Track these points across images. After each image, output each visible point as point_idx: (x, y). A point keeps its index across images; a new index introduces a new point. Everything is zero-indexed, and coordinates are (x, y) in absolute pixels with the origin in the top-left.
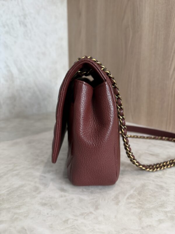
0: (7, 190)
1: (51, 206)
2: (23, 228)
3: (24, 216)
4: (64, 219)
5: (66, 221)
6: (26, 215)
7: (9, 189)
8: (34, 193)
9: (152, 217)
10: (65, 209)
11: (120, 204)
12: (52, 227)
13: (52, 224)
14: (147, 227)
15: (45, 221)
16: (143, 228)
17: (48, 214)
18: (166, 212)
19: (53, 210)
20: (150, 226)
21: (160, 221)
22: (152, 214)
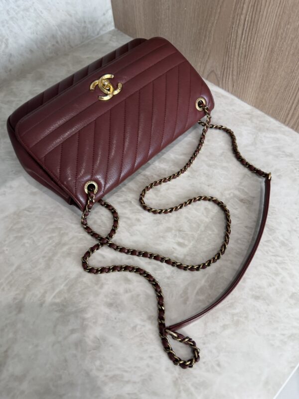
0: (65, 283)
1: (117, 306)
2: (96, 337)
3: (94, 322)
4: (132, 325)
5: (134, 328)
6: (94, 321)
7: (67, 281)
8: (96, 288)
9: (218, 321)
10: (132, 311)
11: (188, 303)
12: (121, 336)
13: (121, 332)
14: (210, 334)
15: (114, 327)
16: (206, 336)
17: (115, 319)
18: (233, 315)
19: (120, 312)
20: (213, 333)
21: (225, 327)
22: (218, 318)
